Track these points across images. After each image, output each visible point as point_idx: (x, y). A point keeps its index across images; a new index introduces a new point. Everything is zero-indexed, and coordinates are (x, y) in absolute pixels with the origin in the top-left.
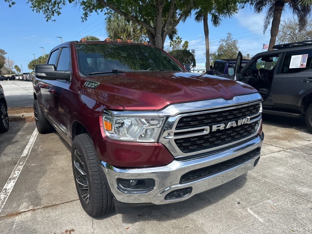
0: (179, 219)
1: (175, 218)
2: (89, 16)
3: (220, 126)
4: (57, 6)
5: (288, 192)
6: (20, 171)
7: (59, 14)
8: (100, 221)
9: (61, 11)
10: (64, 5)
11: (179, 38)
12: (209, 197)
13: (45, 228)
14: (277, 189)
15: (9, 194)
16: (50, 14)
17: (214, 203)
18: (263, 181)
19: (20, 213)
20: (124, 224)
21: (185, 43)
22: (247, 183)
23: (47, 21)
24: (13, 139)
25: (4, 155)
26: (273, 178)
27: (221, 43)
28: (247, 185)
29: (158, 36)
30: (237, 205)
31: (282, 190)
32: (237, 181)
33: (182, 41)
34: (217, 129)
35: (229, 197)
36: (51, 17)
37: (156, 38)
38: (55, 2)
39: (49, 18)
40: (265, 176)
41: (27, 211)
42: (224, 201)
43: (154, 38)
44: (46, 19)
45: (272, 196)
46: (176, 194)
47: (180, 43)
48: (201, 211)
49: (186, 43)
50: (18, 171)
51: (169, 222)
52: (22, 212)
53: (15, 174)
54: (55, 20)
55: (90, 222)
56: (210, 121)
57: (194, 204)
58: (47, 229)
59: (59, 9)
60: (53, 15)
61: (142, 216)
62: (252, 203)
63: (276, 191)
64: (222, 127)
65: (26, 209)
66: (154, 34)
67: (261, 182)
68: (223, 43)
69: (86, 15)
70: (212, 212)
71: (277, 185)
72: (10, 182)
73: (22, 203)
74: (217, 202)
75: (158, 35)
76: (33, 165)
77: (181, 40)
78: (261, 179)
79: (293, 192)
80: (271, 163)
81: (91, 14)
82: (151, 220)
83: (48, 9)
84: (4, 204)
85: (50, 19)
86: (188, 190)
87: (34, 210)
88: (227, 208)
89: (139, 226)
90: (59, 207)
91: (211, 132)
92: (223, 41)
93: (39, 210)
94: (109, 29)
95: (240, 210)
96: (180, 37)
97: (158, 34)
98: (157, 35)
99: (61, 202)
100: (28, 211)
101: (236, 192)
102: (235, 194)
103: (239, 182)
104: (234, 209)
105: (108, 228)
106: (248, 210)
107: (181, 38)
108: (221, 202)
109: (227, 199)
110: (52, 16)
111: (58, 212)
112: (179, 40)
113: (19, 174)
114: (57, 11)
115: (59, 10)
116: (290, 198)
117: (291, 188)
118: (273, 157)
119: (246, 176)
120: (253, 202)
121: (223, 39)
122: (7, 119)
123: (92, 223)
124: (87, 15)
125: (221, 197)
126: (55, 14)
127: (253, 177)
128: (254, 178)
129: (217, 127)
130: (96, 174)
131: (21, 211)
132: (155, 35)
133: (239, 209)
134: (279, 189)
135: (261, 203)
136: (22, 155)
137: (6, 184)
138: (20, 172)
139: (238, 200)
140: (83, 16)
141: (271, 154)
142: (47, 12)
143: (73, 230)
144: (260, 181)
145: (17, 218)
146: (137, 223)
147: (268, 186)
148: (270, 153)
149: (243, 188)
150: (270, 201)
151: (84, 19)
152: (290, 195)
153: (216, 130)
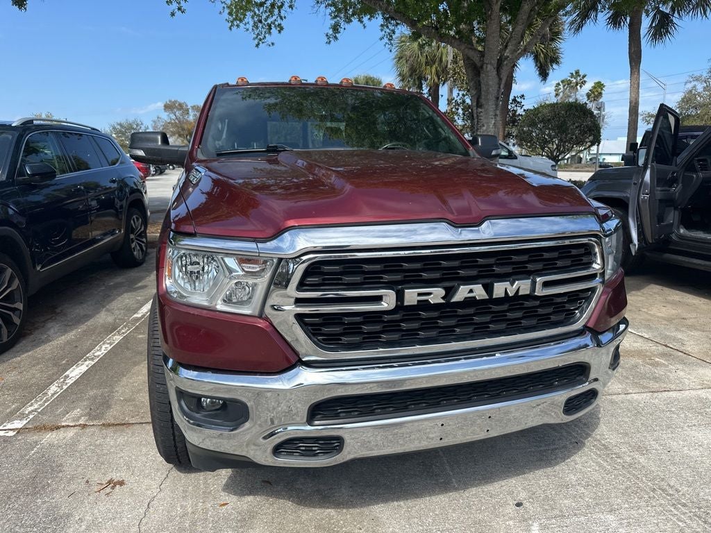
0: (345, 511)
1: (338, 505)
2: (342, 30)
3: (429, 294)
4: (276, 11)
5: (684, 505)
6: (112, 346)
7: (281, 28)
8: (182, 475)
9: (284, 23)
10: (292, 9)
11: (579, 76)
12: (451, 473)
13: (79, 466)
14: (654, 490)
15: (65, 387)
16: (264, 31)
17: (456, 489)
18: (628, 459)
19: (58, 428)
20: (222, 494)
21: (594, 87)
22: (576, 458)
23: (257, 45)
24: (140, 281)
25: (108, 310)
26: (663, 457)
27: (689, 86)
28: (573, 463)
29: (488, 69)
30: (511, 509)
31: (671, 495)
32: (552, 447)
33: (585, 82)
34: (418, 301)
35: (503, 483)
36: (265, 37)
37: (482, 75)
38: (273, 5)
39: (260, 40)
40: (641, 449)
41: (72, 426)
42: (483, 491)
43: (479, 76)
44: (256, 41)
45: (627, 506)
46: (302, 448)
47: (581, 87)
48: (410, 503)
49: (599, 85)
50: (108, 346)
51: (318, 510)
52: (63, 427)
53: (100, 350)
54: (273, 44)
55: (162, 474)
56: (398, 277)
57: (405, 481)
58: (80, 469)
59: (281, 18)
60: (270, 33)
61: (270, 484)
62: (557, 512)
63: (648, 493)
64: (436, 295)
65: (74, 421)
66: (479, 64)
67: (619, 461)
68: (695, 86)
69: (336, 28)
70: (433, 512)
71: (663, 480)
72: (82, 364)
73: (74, 408)
74: (465, 489)
75: (489, 66)
76: (140, 336)
77: (585, 79)
78: (624, 453)
79: (700, 508)
80: (683, 415)
81: (347, 26)
82: (283, 498)
83: (260, 21)
84: (46, 404)
85: (263, 43)
86: (333, 444)
87: (84, 426)
88: (481, 509)
89: (250, 505)
90: (129, 431)
91: (400, 306)
92: (697, 79)
93: (93, 429)
94: (400, 58)
95: (511, 523)
96: (582, 73)
97: (487, 64)
98: (485, 67)
99: (139, 421)
100: (75, 426)
101: (530, 476)
102: (525, 479)
103: (556, 449)
104: (497, 516)
105: (187, 494)
106: (533, 528)
107: (584, 76)
108: (474, 490)
109: (496, 487)
110: (267, 35)
111: (121, 440)
112: (579, 78)
113: (106, 352)
114: (276, 23)
115: (279, 21)
116: (680, 524)
117: (702, 494)
118: (700, 400)
119: (586, 438)
120: (561, 511)
121: (697, 74)
122: (143, 242)
123: (165, 476)
124: (338, 29)
125: (484, 479)
126: (274, 30)
127: (604, 445)
128: (606, 448)
129: (419, 294)
130: (160, 372)
131: (63, 424)
132: (482, 67)
133: (511, 519)
134: (659, 492)
135: (582, 518)
136: (135, 316)
137: (74, 367)
138: (109, 348)
139: (522, 496)
140: (331, 32)
141: (700, 392)
142: (257, 28)
143: (121, 483)
144: (619, 457)
145: (48, 436)
146: (250, 498)
147: (634, 475)
148: (699, 387)
149: (557, 468)
150: (611, 517)
151: (331, 39)
152: (684, 514)
153: (416, 303)
